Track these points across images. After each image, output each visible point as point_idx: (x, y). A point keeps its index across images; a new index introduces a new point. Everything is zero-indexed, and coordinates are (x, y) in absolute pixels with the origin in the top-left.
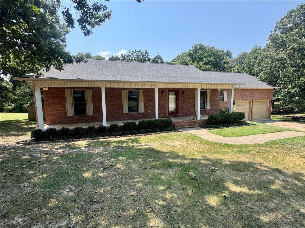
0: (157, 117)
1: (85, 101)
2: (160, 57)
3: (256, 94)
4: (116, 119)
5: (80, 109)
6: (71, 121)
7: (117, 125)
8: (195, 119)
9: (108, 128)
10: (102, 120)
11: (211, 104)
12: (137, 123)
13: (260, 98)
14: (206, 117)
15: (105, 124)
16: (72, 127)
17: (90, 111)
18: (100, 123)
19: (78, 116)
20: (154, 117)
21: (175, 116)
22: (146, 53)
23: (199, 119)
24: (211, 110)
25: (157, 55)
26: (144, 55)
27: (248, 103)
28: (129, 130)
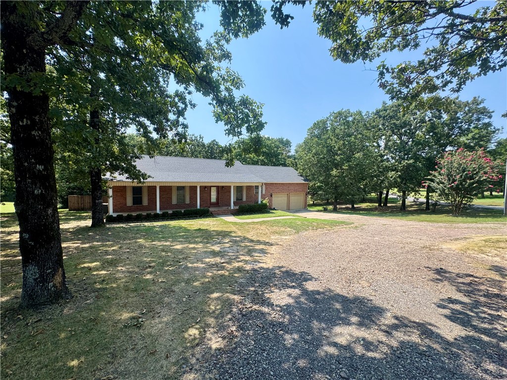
0: (198, 207)
1: (141, 195)
2: (216, 142)
3: (292, 188)
4: (166, 209)
5: (137, 200)
6: (130, 209)
7: (167, 212)
8: (229, 208)
9: (161, 214)
10: (156, 209)
11: (247, 196)
12: (183, 212)
13: (296, 191)
14: (237, 208)
15: (158, 211)
16: (134, 214)
17: (145, 202)
18: (154, 212)
19: (135, 206)
20: (197, 207)
21: (216, 206)
22: (200, 138)
23: (232, 208)
24: (247, 201)
25: (213, 140)
26: (198, 139)
27: (286, 195)
28: (177, 216)
